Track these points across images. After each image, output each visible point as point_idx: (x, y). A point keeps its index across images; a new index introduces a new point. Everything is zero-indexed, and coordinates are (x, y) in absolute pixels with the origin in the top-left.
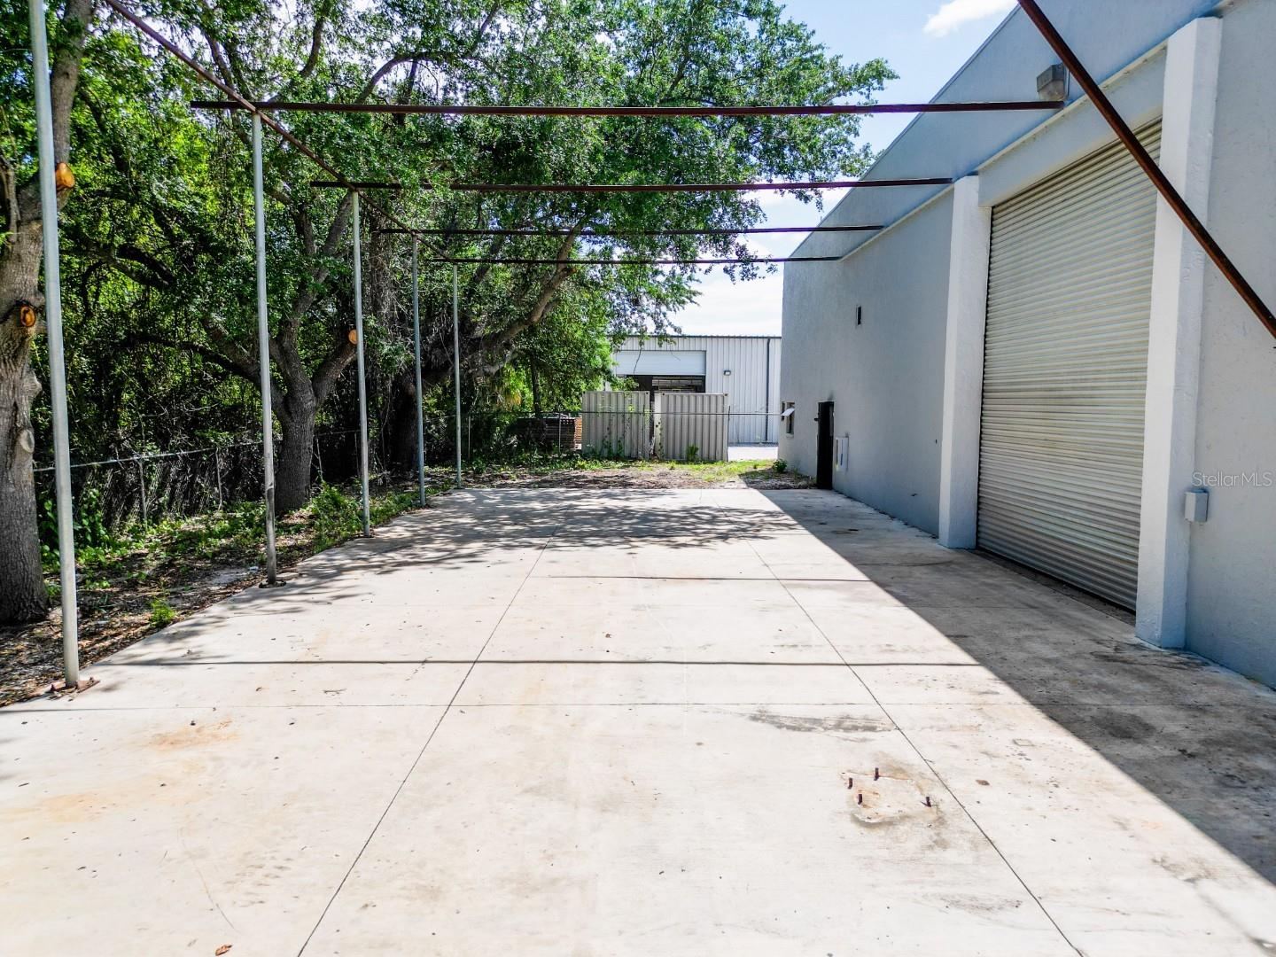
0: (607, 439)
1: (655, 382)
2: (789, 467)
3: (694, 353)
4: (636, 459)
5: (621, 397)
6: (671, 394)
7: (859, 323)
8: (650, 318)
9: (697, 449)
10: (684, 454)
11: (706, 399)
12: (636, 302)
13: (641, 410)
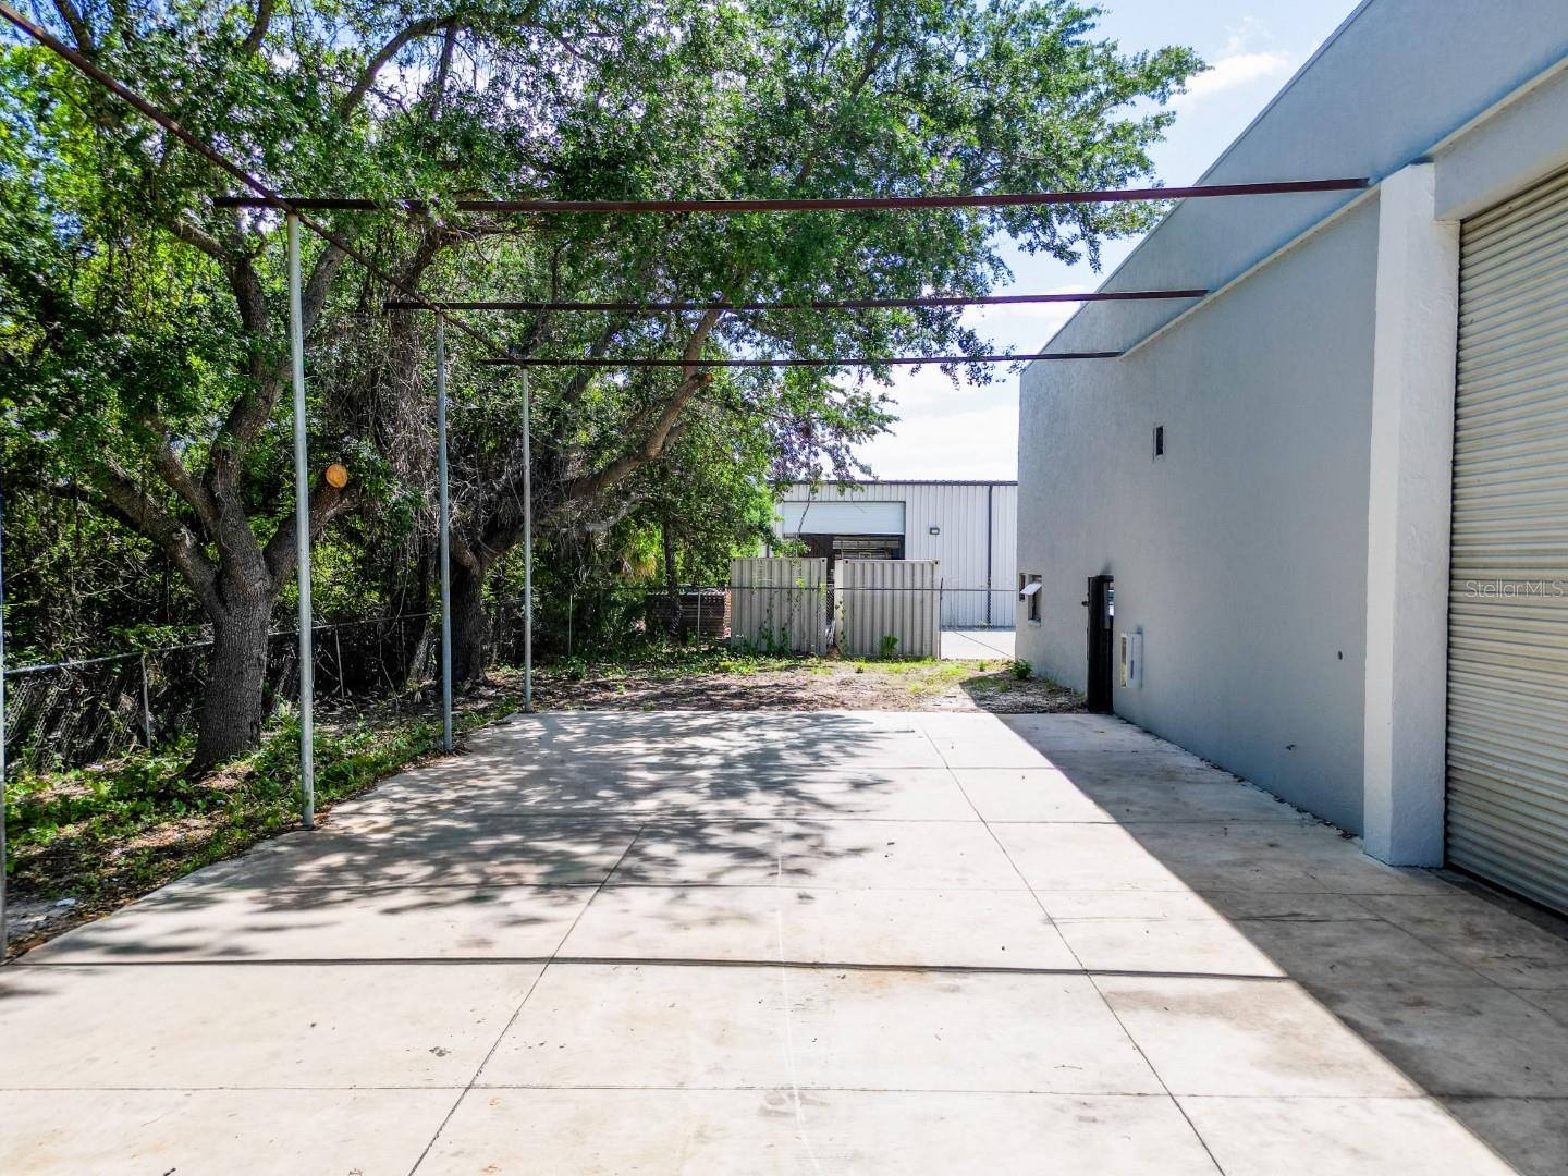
0: (766, 626)
1: (836, 544)
2: (1035, 671)
3: (891, 505)
4: (807, 655)
5: (786, 566)
6: (858, 563)
7: (1160, 451)
8: (826, 454)
9: (895, 641)
10: (877, 647)
11: (908, 569)
12: (807, 432)
13: (815, 585)
